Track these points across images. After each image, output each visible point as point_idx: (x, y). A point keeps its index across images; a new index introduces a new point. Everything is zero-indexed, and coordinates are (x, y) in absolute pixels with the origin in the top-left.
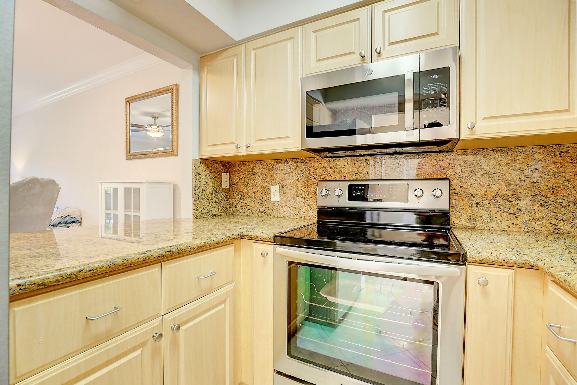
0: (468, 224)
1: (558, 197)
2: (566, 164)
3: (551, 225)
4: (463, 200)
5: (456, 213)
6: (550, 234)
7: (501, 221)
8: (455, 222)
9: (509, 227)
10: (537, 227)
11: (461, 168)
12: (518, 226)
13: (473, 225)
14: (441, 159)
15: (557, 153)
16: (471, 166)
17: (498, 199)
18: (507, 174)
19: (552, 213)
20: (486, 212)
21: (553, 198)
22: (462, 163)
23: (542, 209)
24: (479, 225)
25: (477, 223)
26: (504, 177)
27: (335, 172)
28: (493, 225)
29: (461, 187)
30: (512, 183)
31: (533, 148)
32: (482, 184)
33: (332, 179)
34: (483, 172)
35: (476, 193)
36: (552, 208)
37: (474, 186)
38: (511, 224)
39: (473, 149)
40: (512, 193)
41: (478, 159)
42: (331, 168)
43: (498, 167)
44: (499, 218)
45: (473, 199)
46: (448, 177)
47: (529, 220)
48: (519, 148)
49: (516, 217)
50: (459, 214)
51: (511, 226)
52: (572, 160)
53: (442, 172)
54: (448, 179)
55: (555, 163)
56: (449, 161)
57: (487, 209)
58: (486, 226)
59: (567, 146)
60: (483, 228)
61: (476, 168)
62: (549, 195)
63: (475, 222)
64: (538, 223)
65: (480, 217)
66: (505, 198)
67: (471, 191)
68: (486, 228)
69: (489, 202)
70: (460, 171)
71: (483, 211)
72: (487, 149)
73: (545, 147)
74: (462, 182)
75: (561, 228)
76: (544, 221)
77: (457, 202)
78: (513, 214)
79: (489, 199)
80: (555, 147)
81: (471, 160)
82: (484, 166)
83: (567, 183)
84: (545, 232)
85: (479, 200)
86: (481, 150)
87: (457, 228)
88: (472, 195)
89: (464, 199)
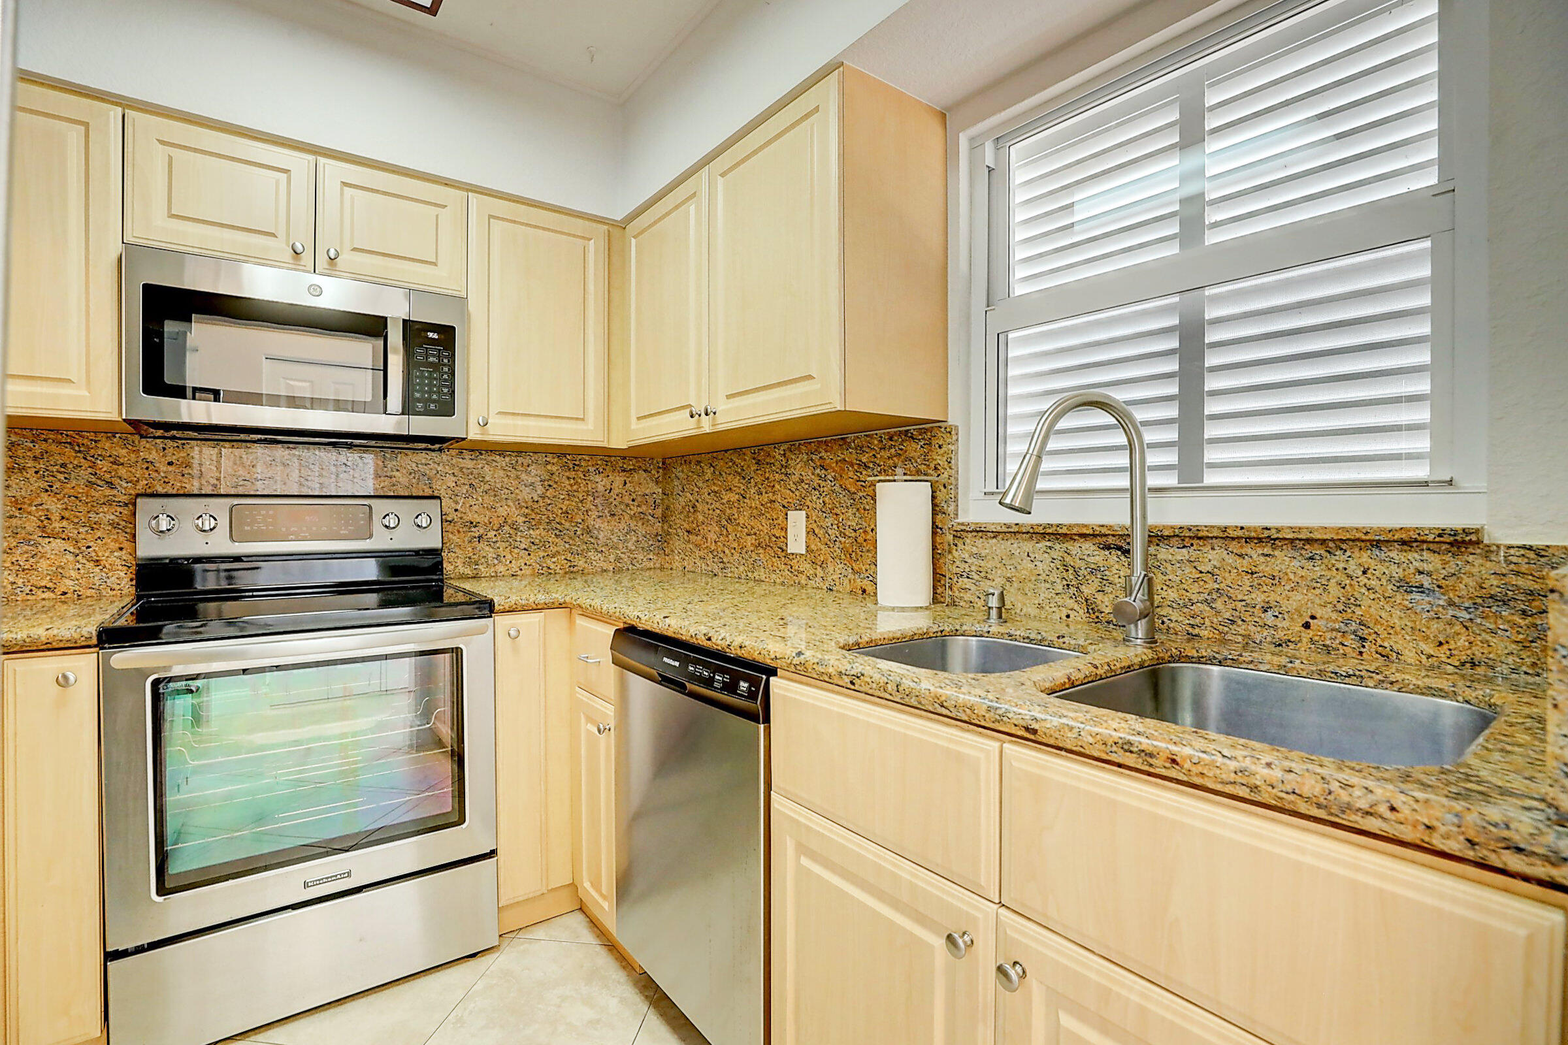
0: (468, 571)
1: (573, 524)
2: (579, 481)
3: (566, 561)
4: (459, 532)
5: (449, 554)
6: (566, 573)
7: (511, 562)
8: (448, 569)
9: (521, 570)
10: (552, 566)
11: (454, 479)
12: (531, 567)
13: (475, 572)
14: (424, 461)
15: (571, 466)
16: (470, 476)
17: (507, 528)
18: (517, 491)
19: (567, 546)
20: (491, 550)
21: (567, 525)
22: (456, 471)
23: (557, 540)
24: (483, 570)
25: (481, 567)
26: (513, 495)
27: (183, 475)
28: (501, 568)
29: (456, 510)
30: (523, 504)
31: (546, 456)
32: (485, 505)
33: (174, 492)
34: (487, 487)
35: (478, 520)
36: (567, 539)
37: (475, 508)
38: (523, 565)
39: (473, 451)
40: (524, 519)
41: (480, 466)
42: (170, 464)
43: (506, 480)
44: (509, 557)
45: (473, 529)
46: (436, 494)
47: (543, 557)
48: (531, 454)
49: (529, 554)
50: (453, 555)
51: (523, 567)
52: (584, 475)
53: (426, 485)
54: (439, 498)
55: (569, 478)
56: (436, 466)
57: (492, 544)
58: (491, 571)
59: (580, 457)
60: (488, 574)
61: (477, 481)
62: (563, 522)
63: (477, 567)
64: (553, 560)
65: (484, 557)
66: (515, 527)
67: (470, 516)
68: (493, 574)
69: (495, 533)
70: (454, 484)
71: (487, 548)
72: (491, 451)
73: (559, 456)
74: (457, 503)
75: (576, 564)
76: (559, 557)
77: (451, 536)
78: (525, 549)
79: (496, 529)
80: (568, 457)
81: (469, 467)
82: (487, 478)
83: (580, 505)
84: (560, 571)
85: (482, 531)
86: (484, 452)
87: (451, 578)
88: (472, 523)
89: (461, 530)
